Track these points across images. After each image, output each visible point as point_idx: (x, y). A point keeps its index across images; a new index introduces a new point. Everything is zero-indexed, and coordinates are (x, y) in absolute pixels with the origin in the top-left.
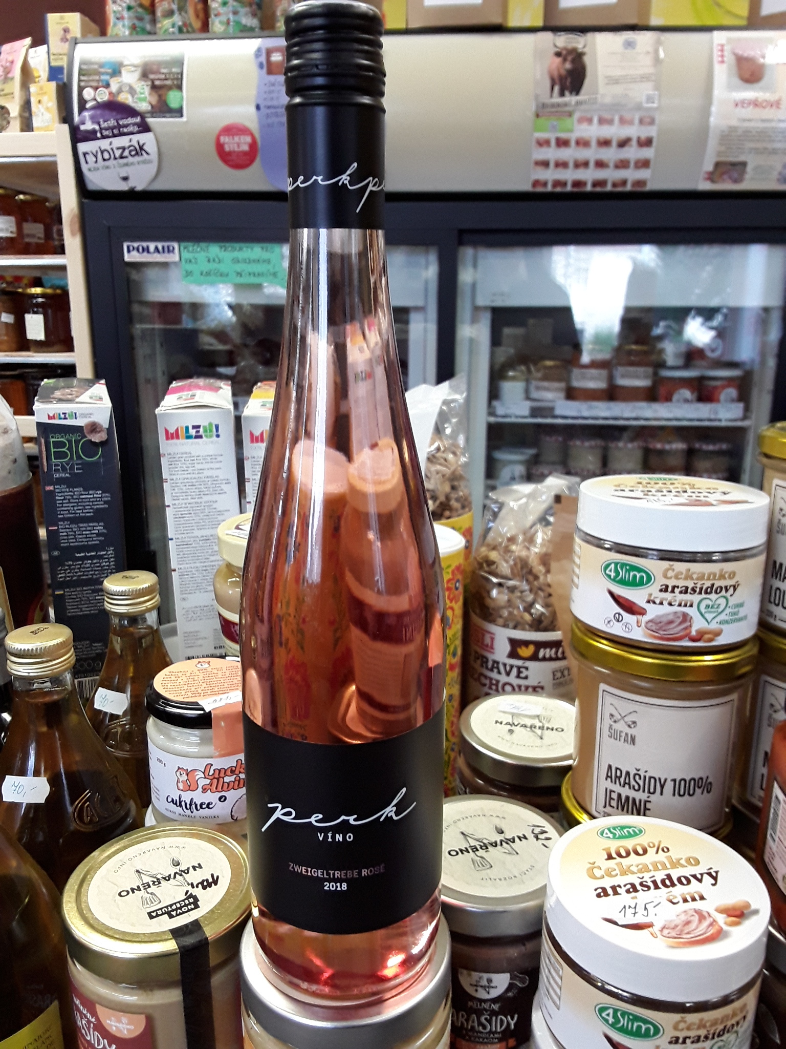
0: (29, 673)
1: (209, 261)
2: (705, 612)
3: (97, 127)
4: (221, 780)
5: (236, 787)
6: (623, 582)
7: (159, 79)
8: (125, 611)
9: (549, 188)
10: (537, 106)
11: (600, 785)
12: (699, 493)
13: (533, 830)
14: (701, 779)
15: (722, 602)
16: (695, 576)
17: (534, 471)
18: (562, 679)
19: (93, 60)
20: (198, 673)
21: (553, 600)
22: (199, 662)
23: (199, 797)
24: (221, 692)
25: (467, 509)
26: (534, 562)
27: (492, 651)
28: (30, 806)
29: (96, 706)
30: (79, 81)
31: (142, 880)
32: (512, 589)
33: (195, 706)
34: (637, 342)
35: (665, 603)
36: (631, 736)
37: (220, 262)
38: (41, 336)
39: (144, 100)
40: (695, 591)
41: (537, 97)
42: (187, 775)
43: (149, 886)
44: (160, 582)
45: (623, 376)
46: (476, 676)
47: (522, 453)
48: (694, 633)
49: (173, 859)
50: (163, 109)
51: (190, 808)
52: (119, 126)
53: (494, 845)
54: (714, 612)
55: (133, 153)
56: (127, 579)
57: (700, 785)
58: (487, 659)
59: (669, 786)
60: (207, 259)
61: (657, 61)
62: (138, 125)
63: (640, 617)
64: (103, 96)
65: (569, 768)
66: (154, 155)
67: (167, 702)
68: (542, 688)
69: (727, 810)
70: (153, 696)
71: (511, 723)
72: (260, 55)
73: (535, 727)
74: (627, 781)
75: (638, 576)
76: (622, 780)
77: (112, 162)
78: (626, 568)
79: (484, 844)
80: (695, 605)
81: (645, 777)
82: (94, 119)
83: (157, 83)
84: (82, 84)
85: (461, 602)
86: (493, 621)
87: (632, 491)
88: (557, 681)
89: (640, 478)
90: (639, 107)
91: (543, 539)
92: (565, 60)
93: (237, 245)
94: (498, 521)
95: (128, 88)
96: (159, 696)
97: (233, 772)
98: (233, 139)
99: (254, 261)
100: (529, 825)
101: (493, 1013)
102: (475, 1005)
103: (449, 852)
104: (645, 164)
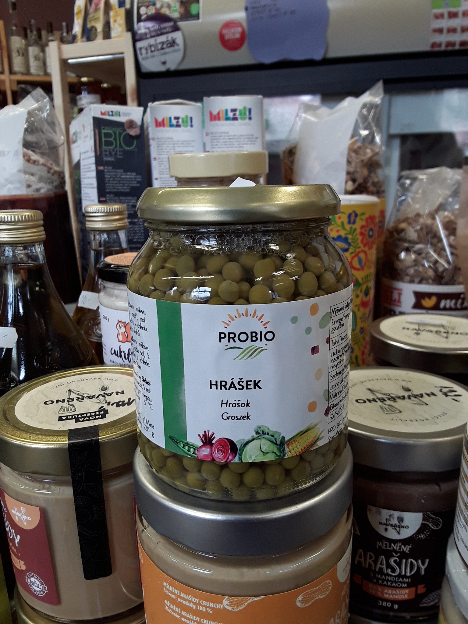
3: (147, 31)
9: (443, 48)
13: (441, 389)
26: (438, 228)
28: (2, 350)
29: (80, 304)
30: (138, 3)
31: (69, 396)
32: (418, 252)
39: (176, 11)
42: (125, 327)
49: (103, 386)
51: (128, 358)
52: (161, 29)
53: (404, 398)
55: (169, 45)
62: (172, 27)
64: (152, 11)
66: (181, 46)
71: (417, 329)
73: (440, 332)
77: (156, 53)
79: (391, 397)
83: (184, 0)
84: (140, 5)
86: (401, 280)
95: (165, 5)
98: (231, 30)
100: (436, 387)
101: (403, 556)
102: (384, 545)
103: (357, 401)
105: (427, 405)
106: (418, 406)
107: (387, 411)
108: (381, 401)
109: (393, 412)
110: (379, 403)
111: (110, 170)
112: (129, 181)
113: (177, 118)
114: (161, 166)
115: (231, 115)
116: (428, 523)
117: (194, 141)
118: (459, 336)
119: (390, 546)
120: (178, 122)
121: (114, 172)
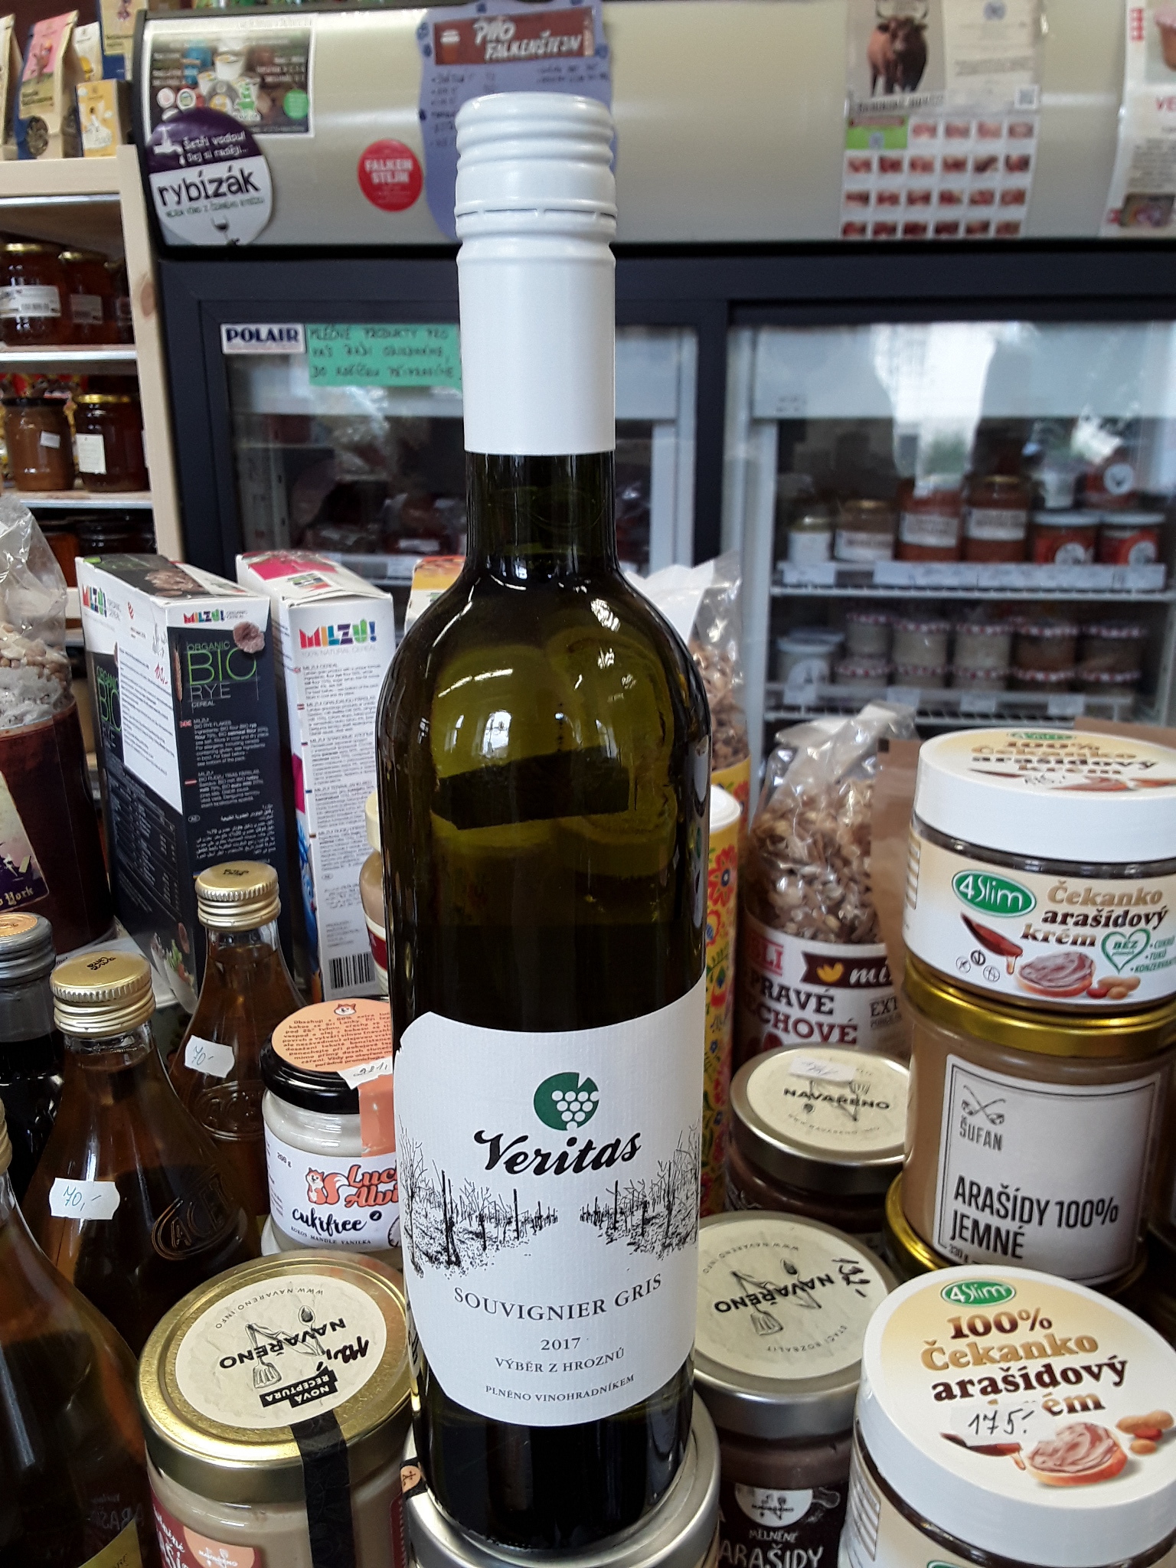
0: (87, 1028)
1: (349, 352)
2: (1114, 954)
3: (179, 150)
4: (373, 1188)
5: (396, 1199)
6: (986, 905)
7: (272, 74)
8: (229, 925)
9: (869, 236)
10: (851, 109)
11: (946, 1207)
12: (1107, 764)
13: (841, 1268)
14: (1102, 1201)
15: (1141, 938)
16: (1099, 900)
17: (841, 670)
18: (886, 1015)
19: (172, 46)
20: (337, 1024)
21: (871, 897)
22: (339, 1006)
23: (341, 1213)
24: (373, 1056)
25: (741, 755)
26: (843, 837)
27: (778, 970)
28: (90, 1223)
29: (188, 1064)
30: (152, 78)
31: (256, 1342)
32: (810, 880)
33: (334, 1081)
34: (1000, 471)
35: (1052, 939)
36: (996, 1136)
37: (365, 353)
38: (101, 468)
39: (250, 106)
40: (1099, 923)
41: (850, 95)
42: (323, 1180)
43: (266, 1353)
44: (281, 879)
45: (980, 523)
46: (754, 1007)
47: (823, 642)
48: (1095, 985)
49: (304, 1310)
50: (278, 120)
51: (328, 1229)
52: (213, 148)
53: (784, 1292)
54: (1128, 953)
55: (234, 188)
56: (231, 876)
57: (1100, 1210)
58: (771, 986)
59: (1052, 1212)
60: (346, 349)
61: (1037, 36)
62: (242, 145)
63: (1012, 959)
64: (188, 101)
65: (898, 1167)
66: (266, 191)
67: (292, 1071)
68: (855, 1028)
69: (1140, 1239)
70: (272, 1062)
71: (808, 1094)
72: (426, 35)
73: (845, 1101)
74: (988, 1202)
75: (1010, 896)
76: (981, 1200)
77: (202, 203)
78: (991, 884)
79: (769, 1291)
80: (1098, 943)
81: (1015, 1198)
82: (175, 137)
83: (269, 79)
84: (157, 83)
85: (732, 903)
86: (781, 927)
87: (1001, 760)
88: (877, 1017)
89: (1014, 735)
90: (1011, 111)
91: (857, 803)
92: (894, 36)
93: (391, 328)
94: (788, 774)
95: (224, 90)
96: (281, 1062)
97: (391, 1177)
98: (385, 165)
99: (417, 351)
100: (834, 1261)
101: (787, 1546)
102: (760, 1535)
103: (717, 1306)
104: (1017, 197)
105: (820, 1307)
106: (806, 1311)
107: (763, 1328)
108: (753, 1304)
109: (770, 1331)
110: (751, 1308)
111: (206, 725)
112: (244, 740)
113: (344, 627)
114: (313, 719)
116: (821, 1502)
118: (874, 1108)
119: (768, 1535)
120: (346, 634)
121: (213, 727)
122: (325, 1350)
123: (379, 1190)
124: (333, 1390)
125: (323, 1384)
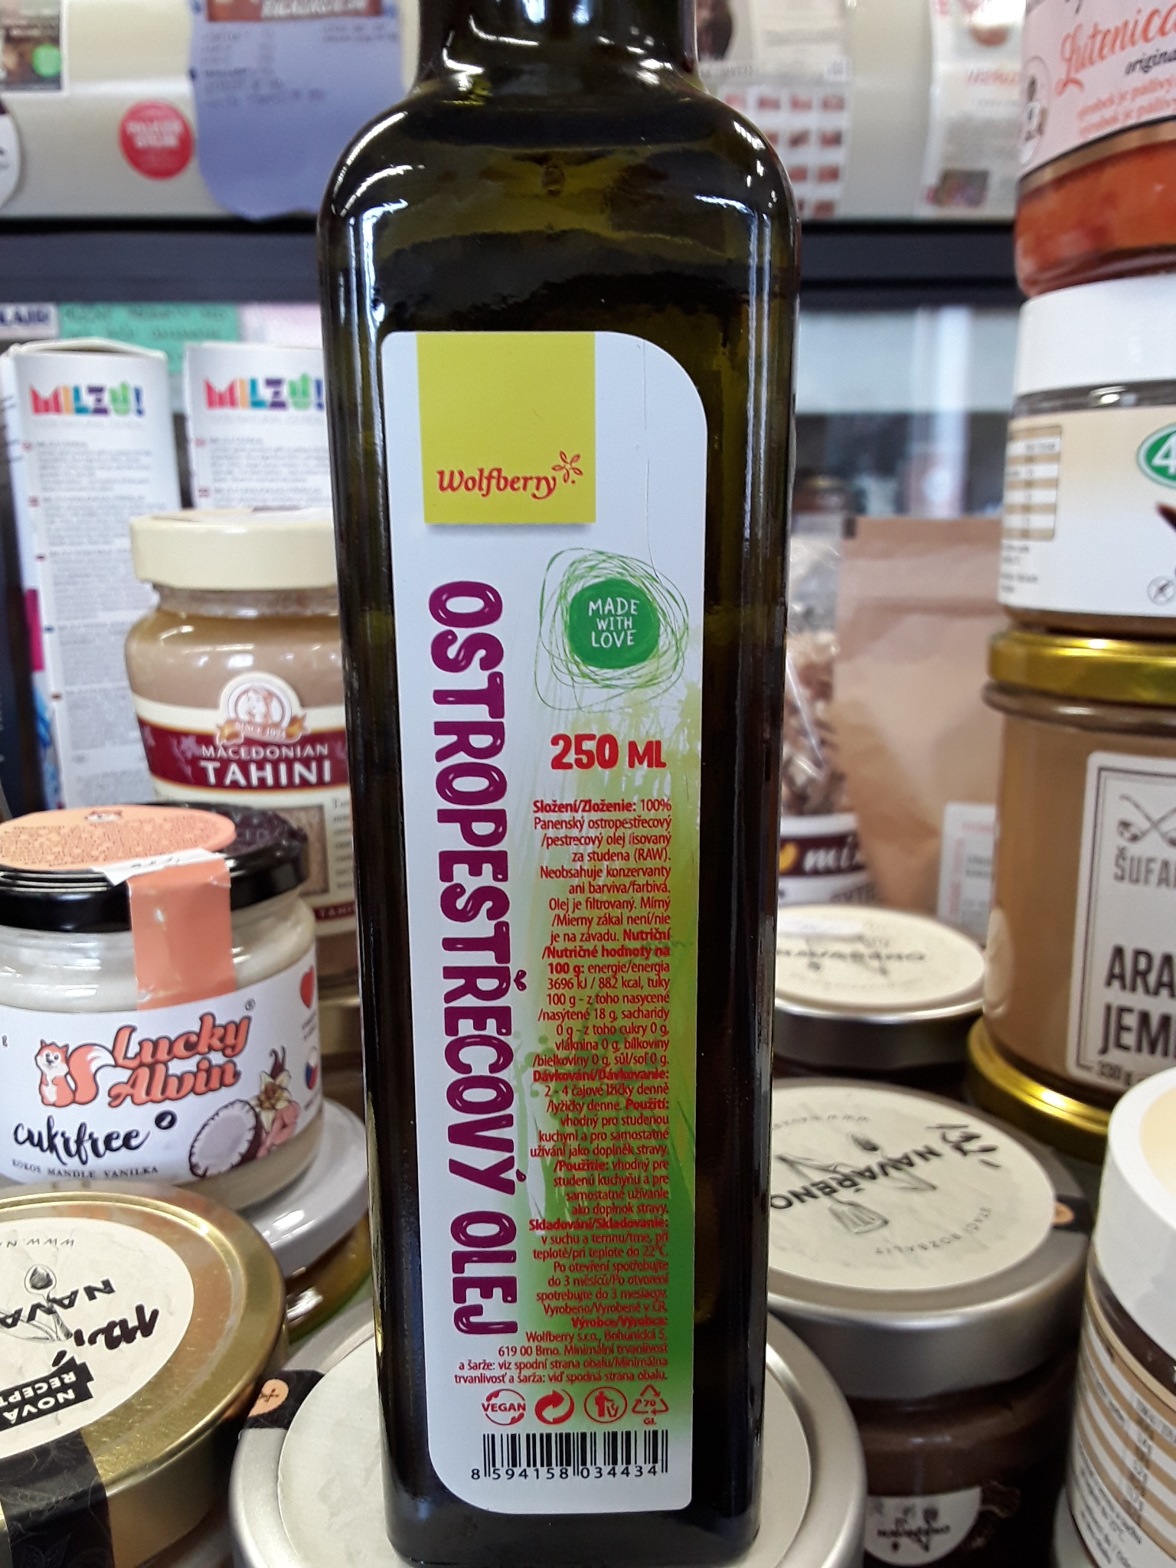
4: (160, 1068)
5: (200, 1087)
7: (18, 27)
13: (944, 1135)
20: (90, 829)
22: (93, 813)
23: (101, 1119)
24: (153, 852)
33: (83, 876)
37: (130, 336)
42: (67, 1060)
49: (34, 1273)
50: (27, 76)
51: (78, 1152)
53: (869, 1174)
61: (844, 10)
66: (12, 157)
73: (862, 956)
83: (15, 33)
90: (819, 81)
93: (160, 308)
97: (191, 1047)
99: (191, 334)
104: (831, 174)
106: (915, 1196)
107: (855, 1225)
108: (827, 1194)
109: (870, 1226)
113: (96, 390)
114: (53, 522)
115: (266, 393)
116: (992, 1508)
117: (147, 453)
118: (906, 964)
120: (99, 400)
122: (73, 1331)
123: (171, 1072)
124: (83, 1395)
125: (64, 1388)
